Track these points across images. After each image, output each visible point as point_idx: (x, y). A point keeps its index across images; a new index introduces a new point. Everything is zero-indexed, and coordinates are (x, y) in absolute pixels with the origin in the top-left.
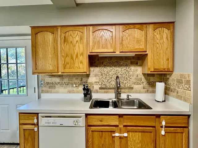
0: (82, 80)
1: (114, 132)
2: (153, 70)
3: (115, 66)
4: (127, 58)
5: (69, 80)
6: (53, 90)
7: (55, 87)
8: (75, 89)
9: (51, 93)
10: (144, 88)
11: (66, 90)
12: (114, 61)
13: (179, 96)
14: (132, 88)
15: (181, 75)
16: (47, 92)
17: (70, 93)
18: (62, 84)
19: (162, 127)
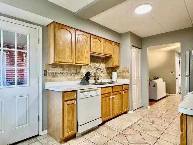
0: (77, 71)
1: (110, 96)
2: (114, 65)
3: (94, 62)
4: (99, 58)
5: (68, 71)
6: (56, 79)
7: (58, 76)
8: (72, 77)
9: (54, 81)
10: (106, 76)
11: (66, 78)
12: (94, 59)
13: (123, 77)
14: (101, 76)
15: (124, 68)
16: (51, 81)
17: (69, 81)
18: (63, 74)
19: (123, 90)
